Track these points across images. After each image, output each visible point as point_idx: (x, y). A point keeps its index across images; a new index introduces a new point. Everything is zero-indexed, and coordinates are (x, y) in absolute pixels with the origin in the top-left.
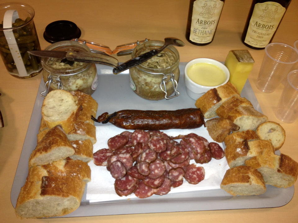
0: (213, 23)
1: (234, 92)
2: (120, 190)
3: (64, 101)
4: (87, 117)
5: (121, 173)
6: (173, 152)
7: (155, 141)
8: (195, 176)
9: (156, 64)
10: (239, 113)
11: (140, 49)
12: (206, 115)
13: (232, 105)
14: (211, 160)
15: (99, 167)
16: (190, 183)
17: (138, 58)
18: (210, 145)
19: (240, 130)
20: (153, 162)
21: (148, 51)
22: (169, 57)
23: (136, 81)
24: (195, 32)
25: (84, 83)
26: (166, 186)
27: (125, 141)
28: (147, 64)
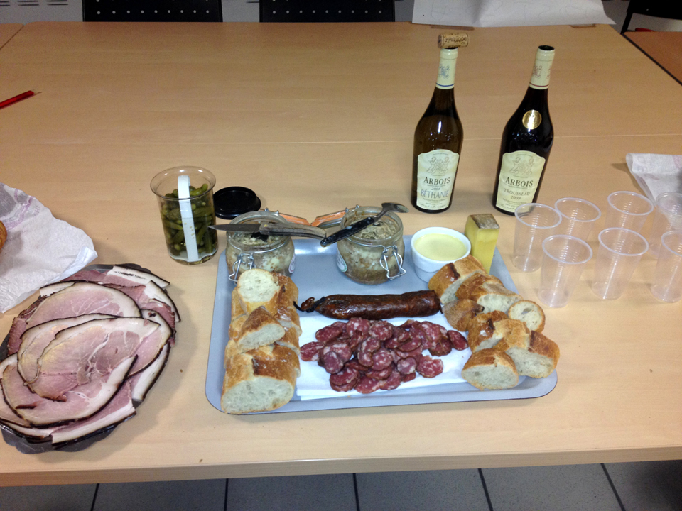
0: (447, 181)
1: (476, 266)
2: (338, 386)
3: (261, 282)
4: (289, 302)
5: (337, 365)
6: (401, 338)
7: (377, 329)
8: (430, 369)
9: (373, 235)
10: (483, 291)
11: (350, 218)
12: (444, 299)
13: (474, 283)
14: (451, 352)
15: (307, 363)
16: (425, 377)
17: (350, 228)
18: (449, 333)
19: (486, 311)
20: (377, 351)
21: (359, 220)
22: (390, 227)
23: (347, 259)
24: (424, 195)
25: (281, 262)
26: (394, 379)
27: (338, 332)
28: (361, 235)
